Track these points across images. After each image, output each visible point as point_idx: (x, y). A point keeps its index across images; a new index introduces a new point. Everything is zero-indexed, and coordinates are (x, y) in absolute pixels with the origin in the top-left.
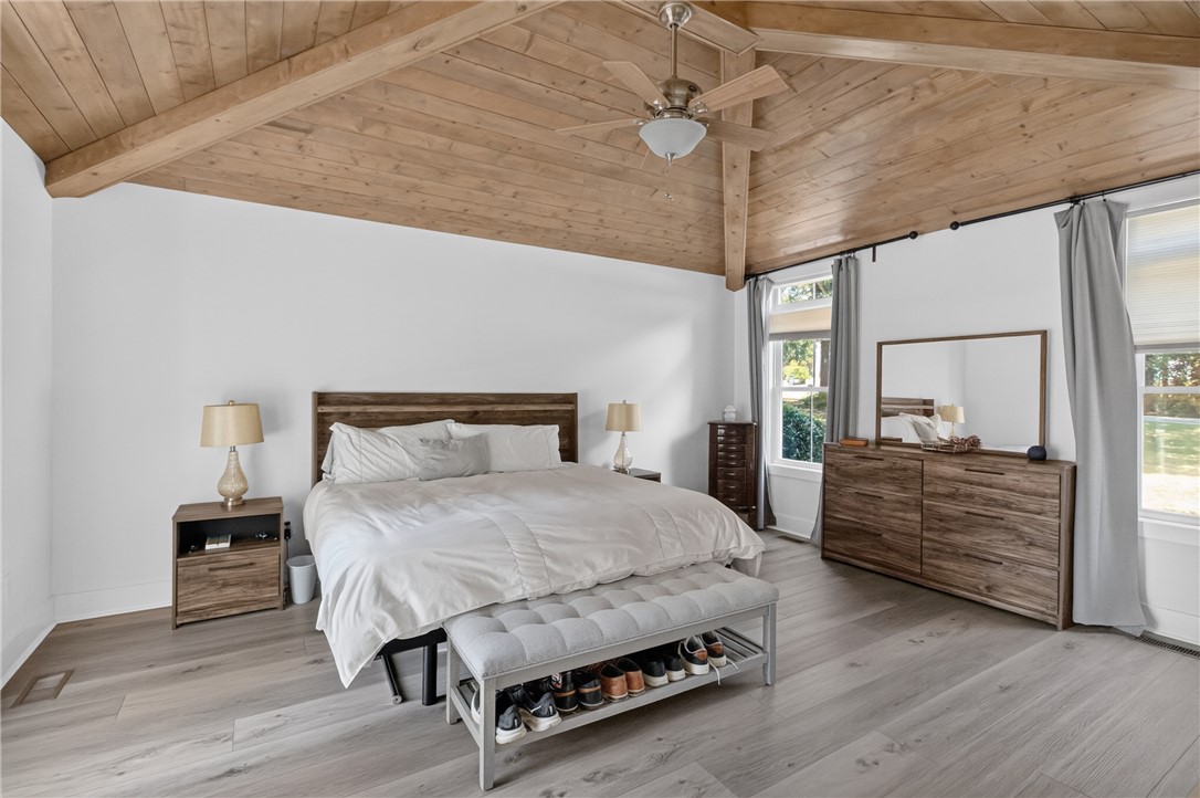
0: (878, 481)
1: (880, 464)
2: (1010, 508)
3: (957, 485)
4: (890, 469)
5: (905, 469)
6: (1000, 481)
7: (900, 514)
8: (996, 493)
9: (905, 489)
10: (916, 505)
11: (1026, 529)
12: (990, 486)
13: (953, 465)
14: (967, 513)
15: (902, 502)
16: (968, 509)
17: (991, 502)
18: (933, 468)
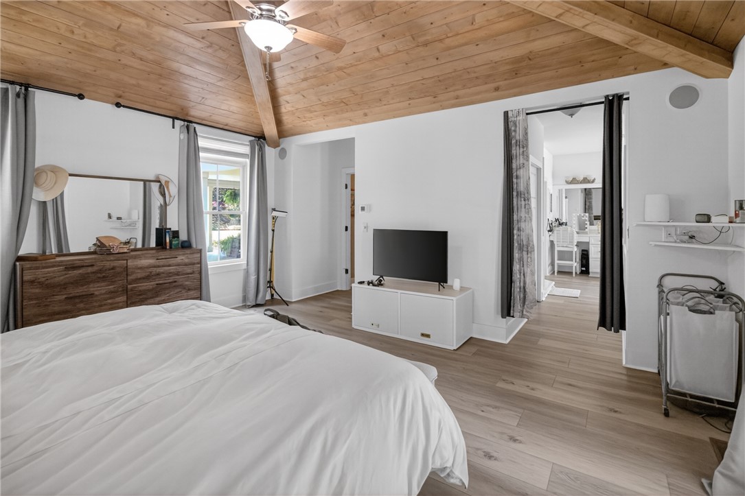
0: (89, 283)
1: (90, 270)
2: (178, 275)
3: (150, 270)
4: (100, 271)
5: (113, 268)
6: (174, 262)
7: (109, 301)
8: (172, 269)
9: (113, 283)
10: (123, 290)
11: (187, 283)
12: (169, 266)
13: (146, 258)
14: (157, 284)
15: (112, 292)
16: (157, 282)
17: (170, 274)
18: (135, 263)
